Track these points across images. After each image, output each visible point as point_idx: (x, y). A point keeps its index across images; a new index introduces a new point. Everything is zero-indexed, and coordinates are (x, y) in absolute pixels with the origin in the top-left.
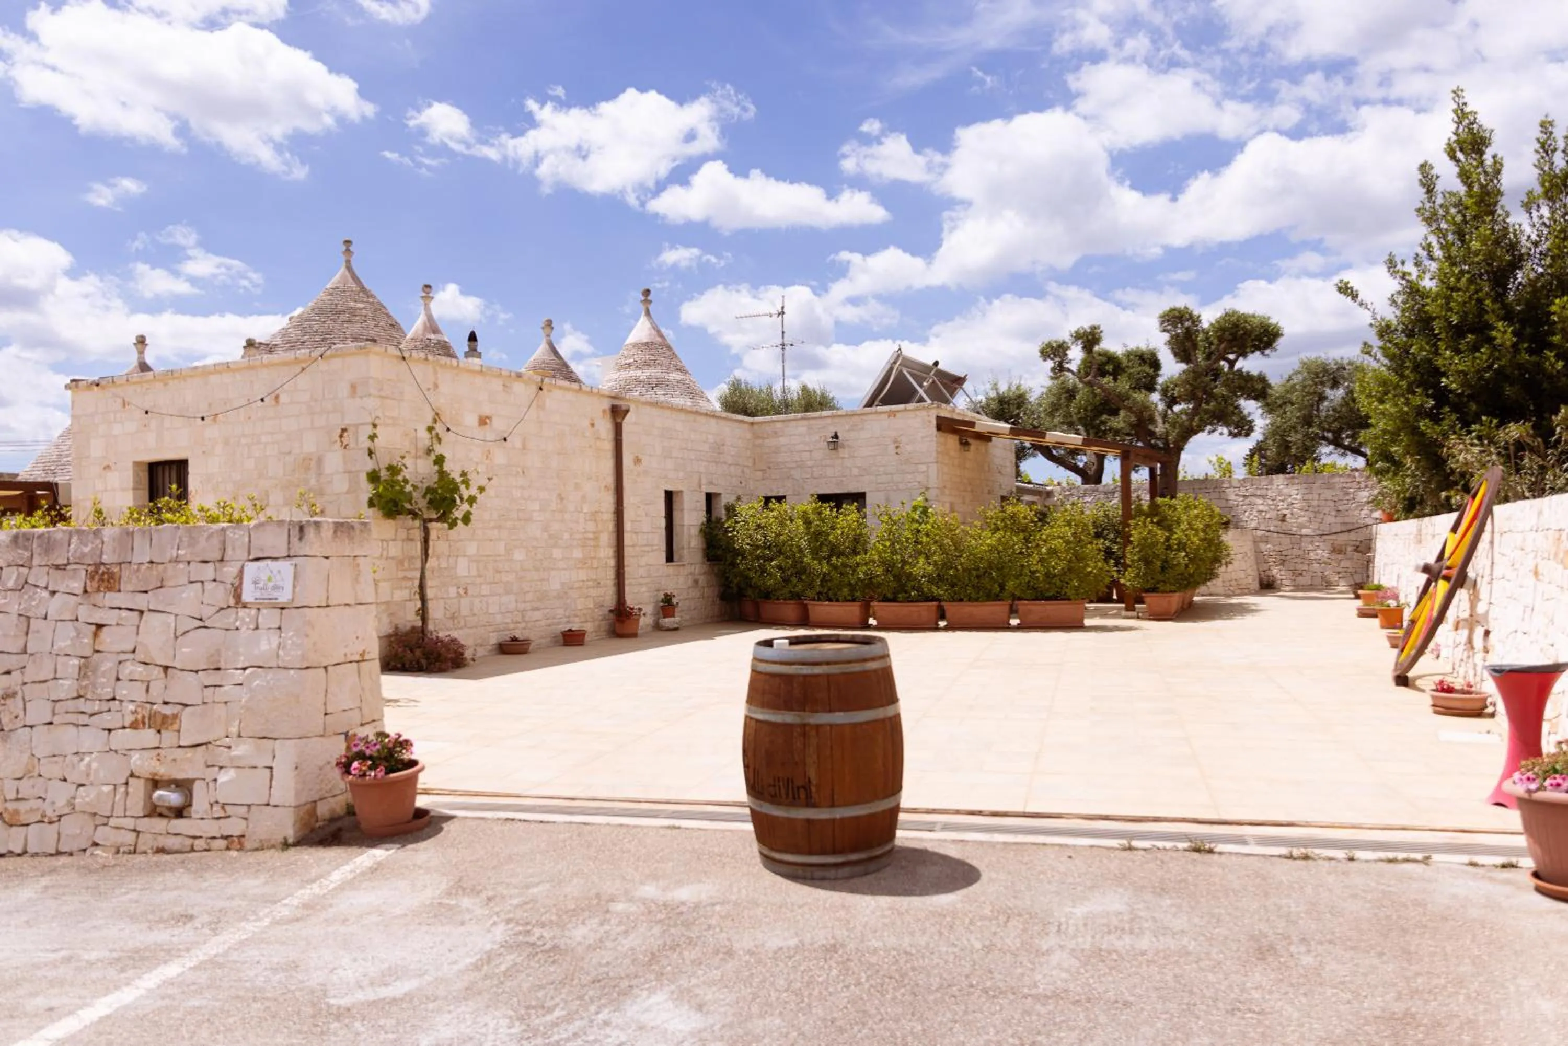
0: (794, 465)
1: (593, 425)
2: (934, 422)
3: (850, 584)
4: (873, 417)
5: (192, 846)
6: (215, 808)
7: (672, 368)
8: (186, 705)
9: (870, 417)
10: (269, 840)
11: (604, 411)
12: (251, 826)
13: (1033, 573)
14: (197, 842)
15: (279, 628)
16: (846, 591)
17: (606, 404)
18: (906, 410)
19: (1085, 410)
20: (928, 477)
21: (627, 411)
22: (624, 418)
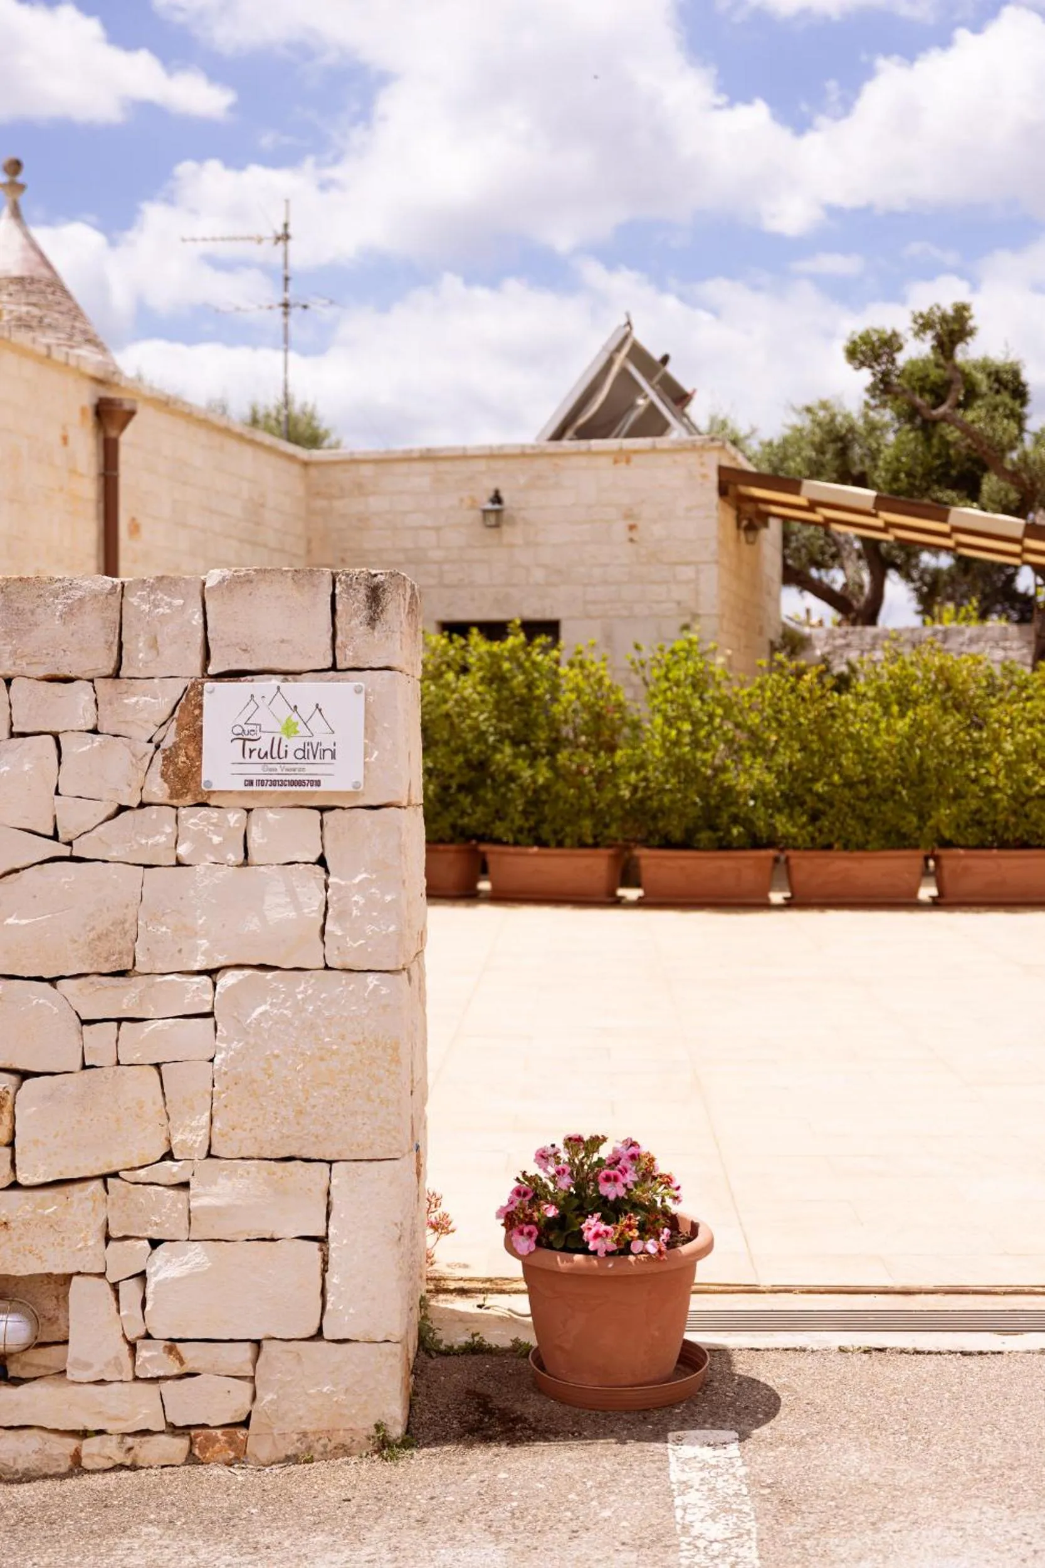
0: (401, 557)
1: (65, 440)
2: (714, 478)
3: (592, 810)
4: (583, 461)
5: (77, 1457)
6: (143, 1354)
7: (78, 338)
8: (25, 1075)
9: (575, 461)
10: (330, 1433)
11: (83, 411)
12: (266, 1397)
13: (989, 790)
14: (90, 1446)
15: (322, 861)
16: (587, 824)
17: (86, 397)
18: (654, 450)
19: (909, 474)
20: (697, 593)
21: (131, 414)
22: (123, 426)
